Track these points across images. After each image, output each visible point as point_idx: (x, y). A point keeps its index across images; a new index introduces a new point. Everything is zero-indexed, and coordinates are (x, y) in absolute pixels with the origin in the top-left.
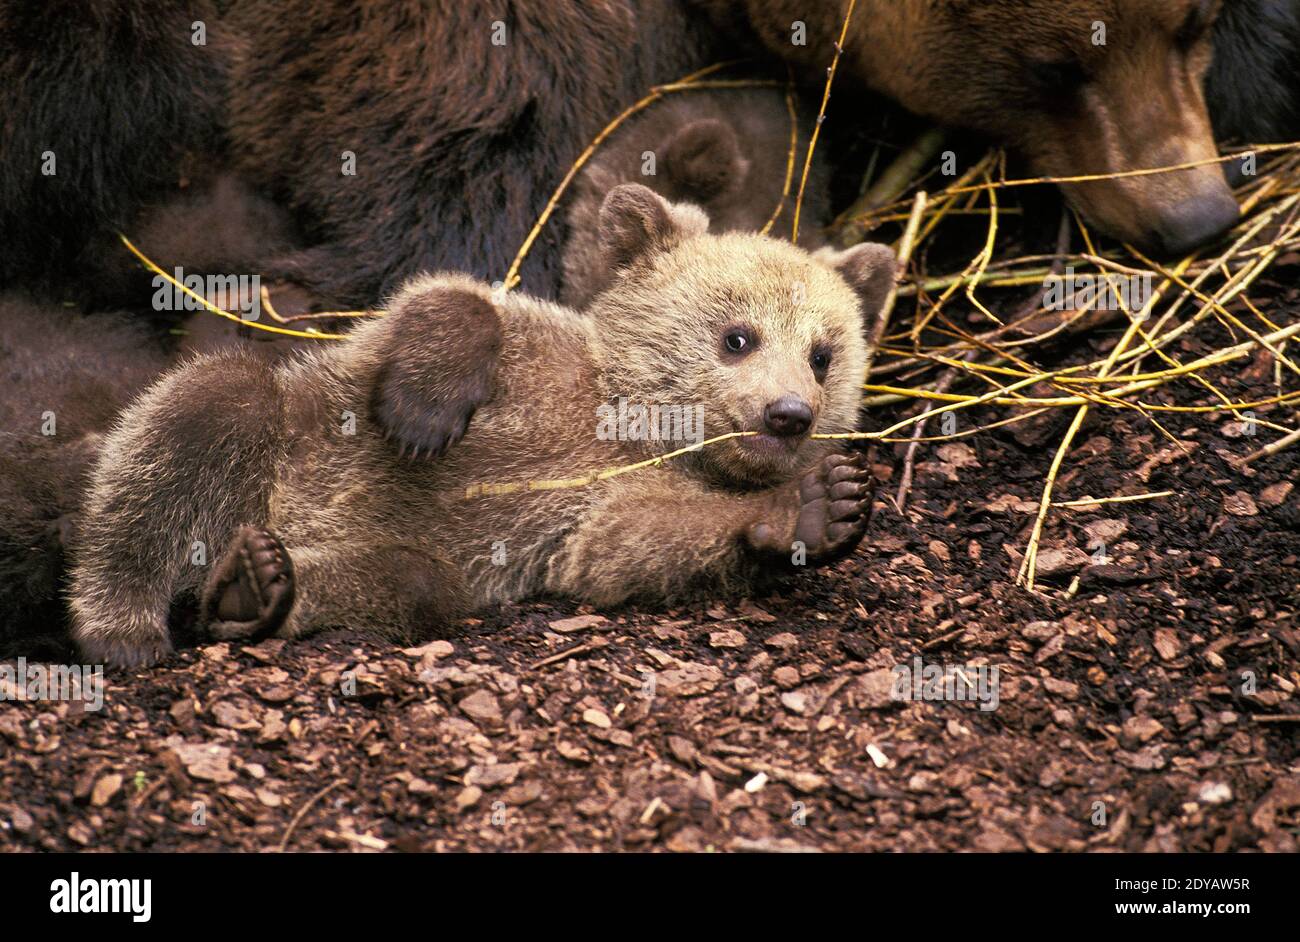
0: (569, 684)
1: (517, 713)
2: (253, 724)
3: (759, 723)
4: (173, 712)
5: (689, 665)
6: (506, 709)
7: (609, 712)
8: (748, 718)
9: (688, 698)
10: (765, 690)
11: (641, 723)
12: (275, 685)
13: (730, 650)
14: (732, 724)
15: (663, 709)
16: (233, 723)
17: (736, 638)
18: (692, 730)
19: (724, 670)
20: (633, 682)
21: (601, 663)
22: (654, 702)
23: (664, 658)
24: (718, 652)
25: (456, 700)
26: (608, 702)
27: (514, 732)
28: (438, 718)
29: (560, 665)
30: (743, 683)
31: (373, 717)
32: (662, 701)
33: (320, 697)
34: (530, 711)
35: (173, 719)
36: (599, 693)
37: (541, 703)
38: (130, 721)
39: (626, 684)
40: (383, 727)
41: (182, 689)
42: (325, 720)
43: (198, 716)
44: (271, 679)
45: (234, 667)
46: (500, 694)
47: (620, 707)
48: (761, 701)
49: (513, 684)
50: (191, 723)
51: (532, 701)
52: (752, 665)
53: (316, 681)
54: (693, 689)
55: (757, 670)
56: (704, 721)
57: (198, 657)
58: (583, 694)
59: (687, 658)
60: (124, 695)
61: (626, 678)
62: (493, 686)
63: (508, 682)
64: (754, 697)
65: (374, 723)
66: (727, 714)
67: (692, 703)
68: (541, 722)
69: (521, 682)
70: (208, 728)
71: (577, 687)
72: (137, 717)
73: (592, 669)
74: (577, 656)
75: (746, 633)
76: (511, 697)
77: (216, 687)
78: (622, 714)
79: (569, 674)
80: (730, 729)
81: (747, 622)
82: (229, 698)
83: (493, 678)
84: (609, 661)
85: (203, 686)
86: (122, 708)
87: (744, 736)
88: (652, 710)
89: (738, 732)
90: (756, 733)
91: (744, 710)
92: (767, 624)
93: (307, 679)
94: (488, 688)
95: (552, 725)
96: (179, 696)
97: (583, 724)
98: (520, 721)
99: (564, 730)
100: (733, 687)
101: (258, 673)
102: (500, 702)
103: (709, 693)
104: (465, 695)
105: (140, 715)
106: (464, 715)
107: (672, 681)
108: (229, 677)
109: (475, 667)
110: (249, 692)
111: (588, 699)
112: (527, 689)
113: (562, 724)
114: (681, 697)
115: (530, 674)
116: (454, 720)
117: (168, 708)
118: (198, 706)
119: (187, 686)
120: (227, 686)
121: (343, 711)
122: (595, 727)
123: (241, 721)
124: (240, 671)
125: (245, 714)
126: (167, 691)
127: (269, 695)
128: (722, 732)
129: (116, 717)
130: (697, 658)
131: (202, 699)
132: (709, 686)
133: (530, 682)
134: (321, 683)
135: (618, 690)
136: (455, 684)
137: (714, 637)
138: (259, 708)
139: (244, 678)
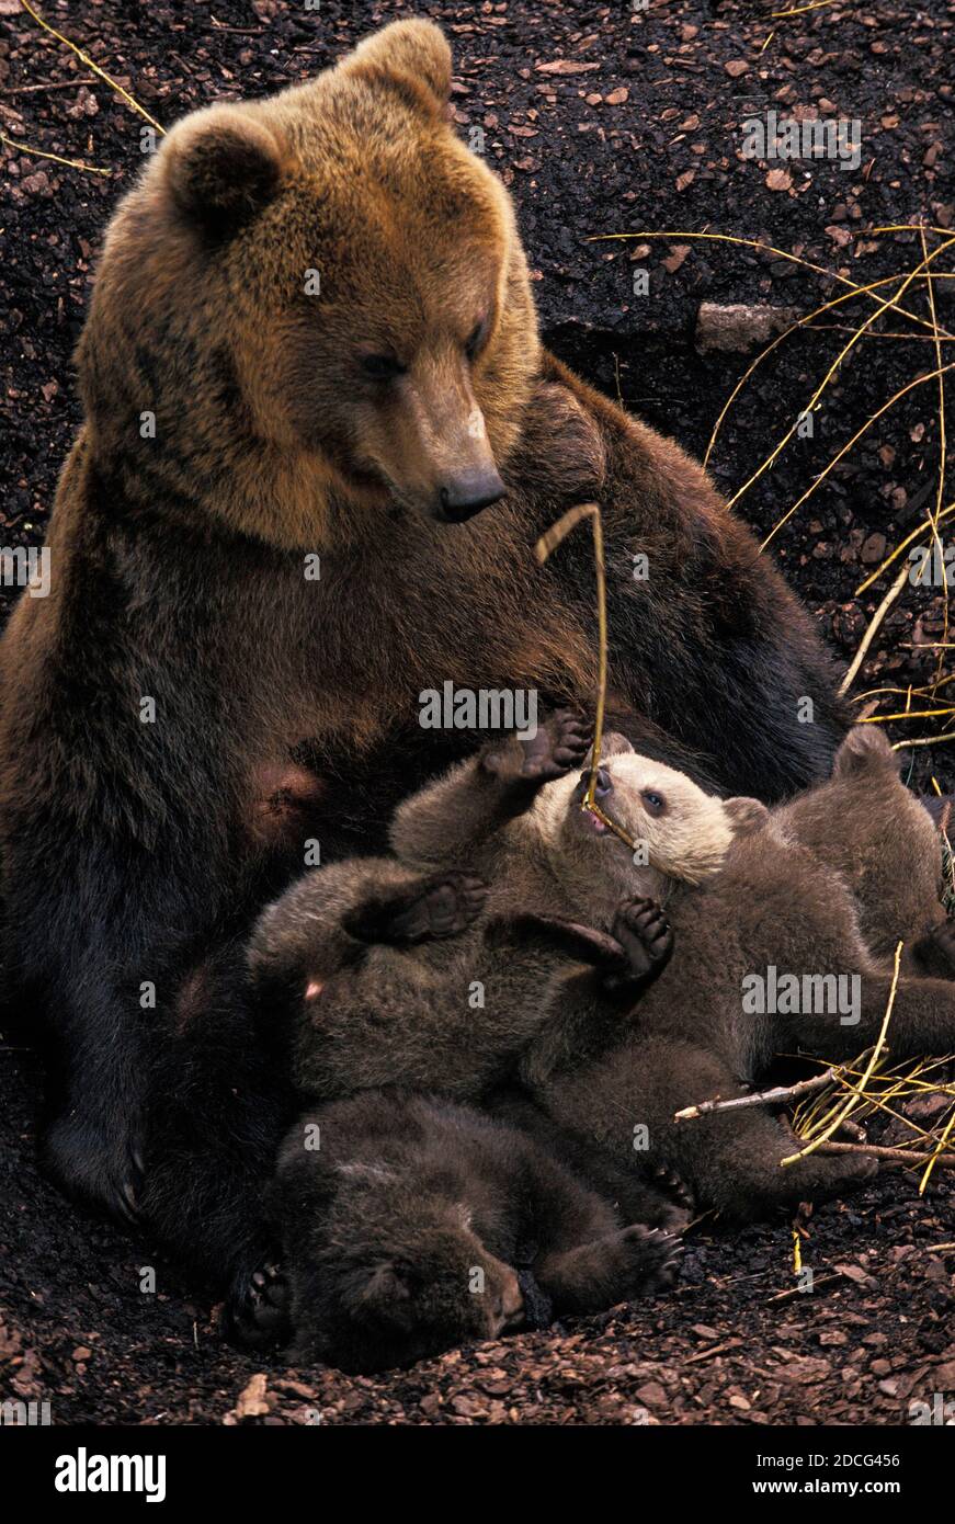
0: (717, 1376)
1: (679, 1400)
2: (482, 1412)
3: (863, 1405)
4: (423, 1404)
5: (806, 1359)
6: (671, 1397)
7: (748, 1398)
8: (854, 1400)
9: (808, 1385)
10: (865, 1378)
11: (773, 1405)
12: (496, 1381)
13: (836, 1347)
14: (842, 1405)
15: (789, 1395)
16: (467, 1412)
17: (839, 1337)
18: (812, 1410)
19: (832, 1362)
20: (765, 1373)
21: (739, 1359)
22: (782, 1389)
23: (787, 1355)
24: (826, 1349)
25: (633, 1389)
26: (747, 1390)
27: (678, 1414)
28: (620, 1405)
29: (709, 1362)
30: (848, 1373)
31: (572, 1405)
32: (788, 1388)
33: (530, 1389)
34: (689, 1398)
35: (422, 1409)
36: (740, 1383)
37: (697, 1392)
38: (391, 1412)
39: (760, 1376)
40: (579, 1412)
41: (428, 1387)
42: (536, 1407)
43: (441, 1407)
44: (494, 1377)
45: (466, 1368)
46: (665, 1385)
47: (757, 1393)
48: (863, 1387)
49: (675, 1377)
50: (437, 1413)
51: (690, 1390)
52: (854, 1358)
53: (527, 1378)
54: (811, 1378)
55: (857, 1362)
56: (820, 1403)
57: (437, 1362)
58: (728, 1384)
59: (803, 1354)
60: (385, 1392)
61: (759, 1370)
62: (660, 1379)
63: (671, 1375)
64: (858, 1384)
65: (573, 1410)
66: (837, 1398)
67: (811, 1389)
68: (698, 1406)
69: (680, 1376)
70: (450, 1416)
71: (723, 1378)
72: (395, 1409)
73: (734, 1365)
74: (723, 1354)
75: (846, 1334)
76: (674, 1387)
77: (453, 1384)
78: (758, 1398)
79: (716, 1369)
80: (842, 1409)
81: (845, 1325)
82: (464, 1393)
83: (659, 1373)
84: (745, 1357)
85: (445, 1383)
86: (384, 1402)
87: (852, 1415)
88: (781, 1395)
89: (847, 1411)
90: (861, 1412)
91: (851, 1394)
92: (863, 1326)
93: (520, 1376)
94: (656, 1381)
95: (706, 1408)
96: (426, 1392)
97: (730, 1407)
98: (682, 1406)
99: (716, 1412)
100: (840, 1376)
101: (484, 1373)
102: (666, 1391)
103: (822, 1382)
104: (638, 1387)
105: (398, 1407)
106: (639, 1402)
107: (793, 1372)
108: (462, 1376)
109: (647, 1364)
110: (478, 1387)
111: (732, 1388)
112: (686, 1381)
113: (713, 1407)
114: (801, 1385)
115: (687, 1368)
116: (632, 1406)
117: (419, 1401)
118: (441, 1399)
119: (432, 1384)
120: (461, 1383)
121: (548, 1401)
122: (739, 1409)
123: (474, 1410)
124: (470, 1371)
125: (476, 1404)
126: (417, 1388)
127: (492, 1390)
128: (835, 1412)
129: (380, 1409)
130: (811, 1353)
131: (444, 1393)
132: (823, 1376)
133: (688, 1375)
134: (530, 1379)
135: (754, 1380)
136: (632, 1378)
137: (823, 1337)
138: (486, 1399)
139: (473, 1377)
